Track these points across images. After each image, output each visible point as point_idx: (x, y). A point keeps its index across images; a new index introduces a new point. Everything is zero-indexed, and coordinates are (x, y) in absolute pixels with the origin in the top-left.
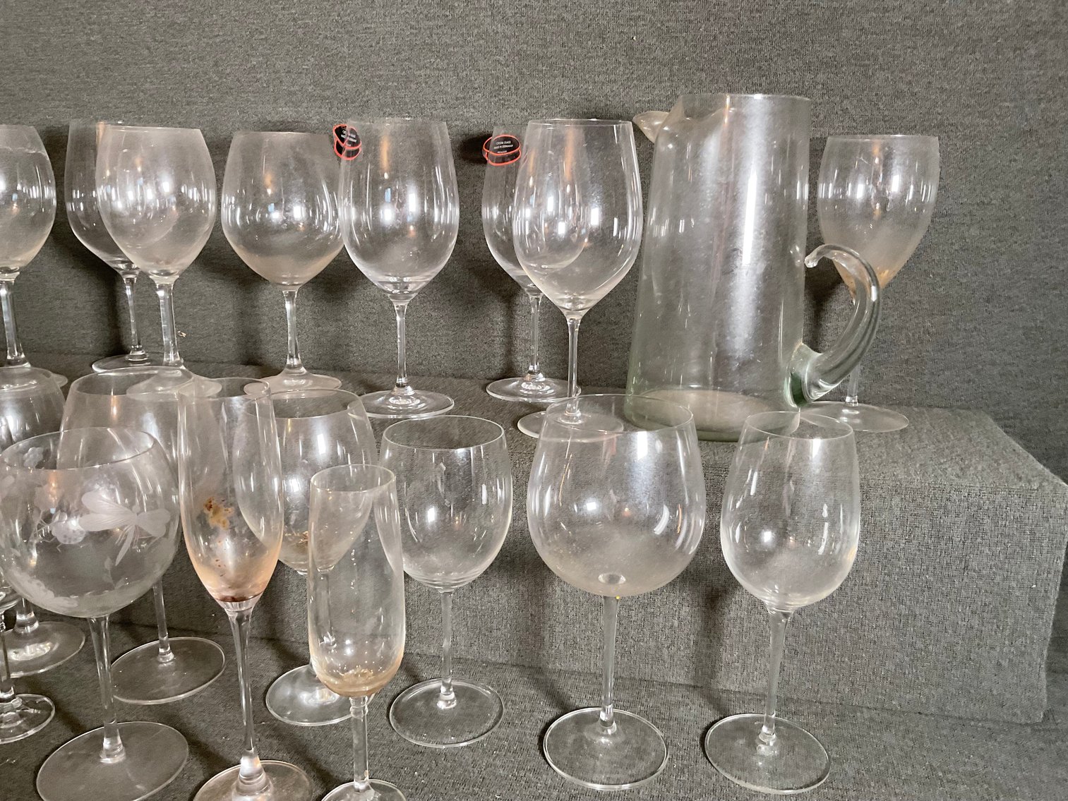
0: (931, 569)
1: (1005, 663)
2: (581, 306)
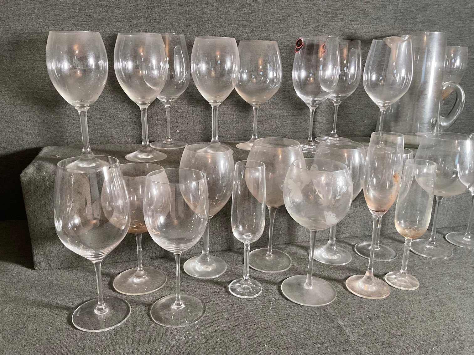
2: (386, 105)
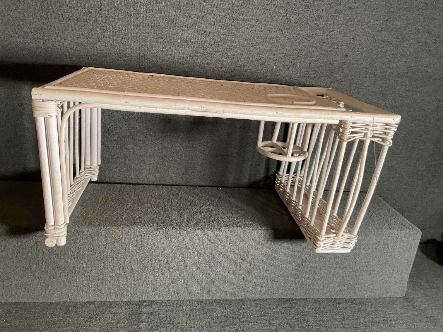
0: (381, 256)
1: (397, 281)
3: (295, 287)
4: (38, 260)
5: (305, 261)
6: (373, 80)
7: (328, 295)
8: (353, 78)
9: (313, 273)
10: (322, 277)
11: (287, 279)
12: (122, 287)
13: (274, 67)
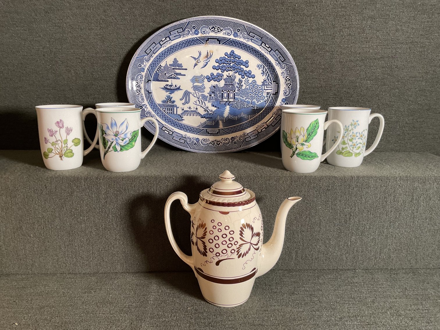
3: (339, 253)
4: (29, 219)
5: (350, 219)
6: (413, 15)
7: (382, 263)
8: (388, 13)
9: (360, 234)
10: (373, 239)
11: (327, 242)
12: (128, 253)
13: (295, 5)
